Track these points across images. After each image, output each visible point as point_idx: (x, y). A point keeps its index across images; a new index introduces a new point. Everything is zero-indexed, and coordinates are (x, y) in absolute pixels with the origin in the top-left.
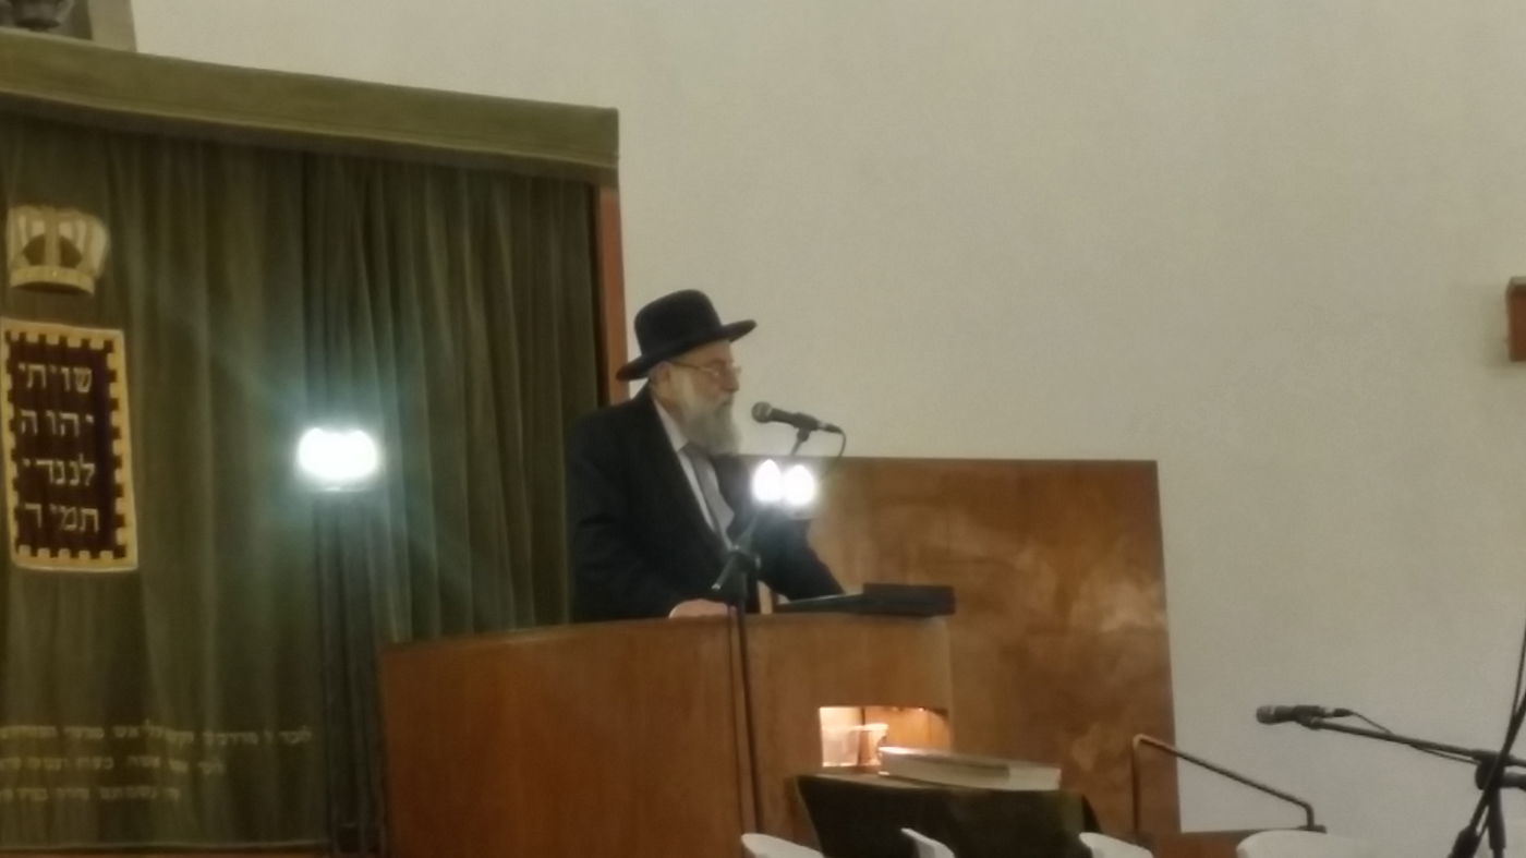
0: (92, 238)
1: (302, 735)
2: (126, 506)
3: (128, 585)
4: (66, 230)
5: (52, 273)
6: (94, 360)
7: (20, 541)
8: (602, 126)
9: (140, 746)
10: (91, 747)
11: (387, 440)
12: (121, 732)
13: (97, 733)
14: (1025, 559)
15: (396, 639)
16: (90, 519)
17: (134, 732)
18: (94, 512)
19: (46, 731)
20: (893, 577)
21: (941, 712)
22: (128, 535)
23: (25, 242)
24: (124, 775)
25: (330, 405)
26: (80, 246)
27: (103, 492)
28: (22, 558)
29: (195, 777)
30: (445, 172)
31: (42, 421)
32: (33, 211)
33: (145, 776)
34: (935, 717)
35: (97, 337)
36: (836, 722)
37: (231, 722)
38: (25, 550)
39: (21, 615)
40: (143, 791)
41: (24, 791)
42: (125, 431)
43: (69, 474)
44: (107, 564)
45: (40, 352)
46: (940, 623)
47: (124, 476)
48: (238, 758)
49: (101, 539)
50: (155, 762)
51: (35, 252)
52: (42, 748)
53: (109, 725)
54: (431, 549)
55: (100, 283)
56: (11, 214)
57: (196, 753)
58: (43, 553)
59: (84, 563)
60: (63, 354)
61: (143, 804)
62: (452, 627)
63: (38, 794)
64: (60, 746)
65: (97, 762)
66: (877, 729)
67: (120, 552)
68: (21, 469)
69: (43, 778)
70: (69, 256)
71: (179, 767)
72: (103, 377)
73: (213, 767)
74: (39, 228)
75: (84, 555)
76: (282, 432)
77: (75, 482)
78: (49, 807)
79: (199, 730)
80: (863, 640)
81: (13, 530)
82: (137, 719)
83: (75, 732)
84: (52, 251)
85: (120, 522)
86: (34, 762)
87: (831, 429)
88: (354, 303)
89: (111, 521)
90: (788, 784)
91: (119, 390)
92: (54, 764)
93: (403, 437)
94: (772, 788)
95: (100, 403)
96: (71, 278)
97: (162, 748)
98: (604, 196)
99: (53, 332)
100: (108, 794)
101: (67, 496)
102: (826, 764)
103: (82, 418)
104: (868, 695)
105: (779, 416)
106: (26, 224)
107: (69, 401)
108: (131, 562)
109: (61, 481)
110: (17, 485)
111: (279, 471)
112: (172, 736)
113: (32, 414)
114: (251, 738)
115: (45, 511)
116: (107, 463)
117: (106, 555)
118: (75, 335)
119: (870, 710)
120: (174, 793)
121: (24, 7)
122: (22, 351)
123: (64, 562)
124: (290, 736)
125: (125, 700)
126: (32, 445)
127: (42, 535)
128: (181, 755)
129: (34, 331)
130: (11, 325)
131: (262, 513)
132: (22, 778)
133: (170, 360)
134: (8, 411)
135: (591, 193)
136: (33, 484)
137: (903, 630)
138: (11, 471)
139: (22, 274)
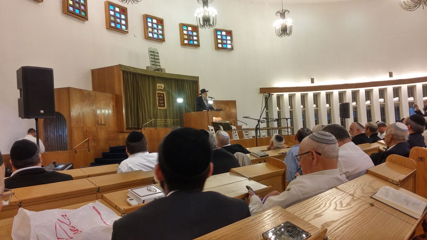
0: (163, 86)
1: (178, 120)
2: (165, 104)
3: (166, 109)
4: (161, 85)
5: (160, 88)
6: (163, 94)
8: (198, 78)
10: (163, 121)
11: (183, 99)
14: (227, 107)
15: (184, 113)
17: (166, 120)
19: (160, 119)
20: (218, 108)
22: (166, 106)
24: (166, 122)
25: (179, 97)
27: (164, 103)
28: (158, 108)
30: (187, 81)
33: (167, 122)
34: (221, 118)
35: (163, 92)
36: (214, 118)
37: (173, 119)
39: (158, 111)
40: (167, 124)
42: (165, 99)
44: (164, 108)
45: (159, 93)
46: (221, 111)
47: (165, 102)
48: (173, 121)
49: (164, 106)
51: (159, 87)
54: (186, 106)
57: (171, 121)
59: (163, 108)
60: (161, 94)
62: (188, 112)
63: (160, 124)
64: (161, 120)
66: (217, 119)
67: (165, 107)
69: (160, 123)
70: (161, 87)
72: (164, 95)
73: (172, 122)
74: (159, 85)
76: (176, 99)
78: (161, 125)
79: (171, 119)
80: (216, 112)
81: (158, 106)
83: (162, 120)
84: (160, 87)
87: (214, 98)
88: (181, 89)
89: (165, 105)
91: (165, 96)
92: (161, 122)
93: (184, 99)
94: (210, 123)
95: (164, 97)
96: (161, 88)
97: (168, 120)
98: (198, 82)
99: (160, 92)
100: (165, 124)
101: (161, 103)
102: (214, 121)
104: (216, 116)
105: (210, 97)
106: (158, 85)
107: (161, 97)
108: (166, 108)
111: (176, 101)
113: (159, 98)
116: (164, 101)
120: (169, 124)
121: (158, 70)
122: (158, 93)
123: (161, 108)
124: (177, 120)
125: (166, 117)
126: (159, 100)
127: (160, 106)
128: (169, 121)
129: (159, 92)
130: (157, 92)
131: (175, 104)
132: (159, 123)
133: (168, 94)
134: (157, 98)
135: (197, 82)
136: (159, 103)
137: (219, 112)
138: (158, 102)
139: (158, 88)
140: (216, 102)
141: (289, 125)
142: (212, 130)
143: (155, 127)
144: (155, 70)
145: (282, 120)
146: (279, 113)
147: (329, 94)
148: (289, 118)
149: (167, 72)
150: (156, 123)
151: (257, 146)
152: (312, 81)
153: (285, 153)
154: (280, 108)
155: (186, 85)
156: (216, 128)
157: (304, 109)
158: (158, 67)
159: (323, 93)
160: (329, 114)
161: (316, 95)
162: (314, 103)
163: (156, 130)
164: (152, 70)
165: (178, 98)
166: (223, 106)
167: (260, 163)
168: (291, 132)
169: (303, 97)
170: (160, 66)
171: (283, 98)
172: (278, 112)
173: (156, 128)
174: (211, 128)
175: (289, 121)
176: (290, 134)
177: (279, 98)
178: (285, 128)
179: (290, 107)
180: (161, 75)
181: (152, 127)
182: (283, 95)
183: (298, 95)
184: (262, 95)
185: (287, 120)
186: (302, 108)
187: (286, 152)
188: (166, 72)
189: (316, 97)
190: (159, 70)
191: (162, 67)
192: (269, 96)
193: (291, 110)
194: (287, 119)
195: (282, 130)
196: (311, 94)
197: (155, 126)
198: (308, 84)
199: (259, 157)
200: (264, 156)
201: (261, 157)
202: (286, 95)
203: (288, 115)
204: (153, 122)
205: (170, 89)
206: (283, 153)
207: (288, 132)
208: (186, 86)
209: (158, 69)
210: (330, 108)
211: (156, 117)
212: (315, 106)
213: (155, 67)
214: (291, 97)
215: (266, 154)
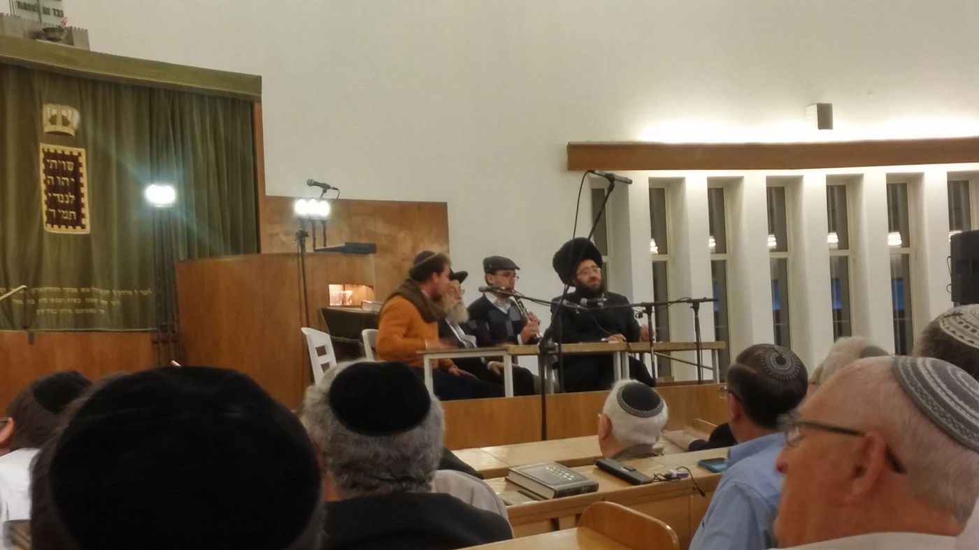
0: (74, 116)
1: (148, 292)
2: (86, 211)
3: (86, 238)
4: (64, 113)
5: (59, 128)
6: (74, 159)
7: (47, 222)
8: (256, 82)
9: (90, 295)
10: (73, 295)
11: (179, 188)
12: (83, 290)
13: (75, 290)
14: (401, 235)
15: (182, 259)
16: (72, 214)
17: (88, 290)
18: (74, 213)
19: (56, 289)
20: (356, 240)
21: (371, 287)
22: (86, 221)
23: (49, 117)
24: (84, 305)
25: (157, 177)
26: (69, 119)
27: (77, 206)
28: (48, 228)
29: (110, 305)
30: (201, 96)
31: (56, 180)
32: (53, 106)
33: (92, 306)
34: (369, 289)
35: (75, 151)
36: (335, 290)
37: (122, 287)
38: (49, 225)
39: (47, 247)
40: (91, 311)
41: (48, 310)
42: (85, 184)
43: (65, 199)
44: (78, 231)
45: (55, 156)
46: (371, 256)
47: (85, 200)
48: (125, 300)
49: (77, 222)
50: (96, 300)
51: (53, 120)
52: (55, 295)
53: (79, 287)
54: (195, 228)
55: (76, 132)
56: (44, 106)
57: (110, 298)
58: (56, 226)
59: (70, 231)
60: (63, 157)
61: (91, 315)
62: (201, 254)
63: (53, 311)
64: (62, 294)
65: (75, 300)
66: (349, 293)
67: (83, 227)
68: (48, 197)
69: (55, 306)
70: (66, 122)
71: (104, 302)
72: (77, 165)
73: (116, 303)
74: (54, 112)
75: (70, 228)
76: (140, 186)
77: (67, 202)
78: (58, 316)
79: (111, 291)
80: (344, 261)
81: (45, 218)
82: (89, 286)
83: (67, 289)
84: (59, 120)
85: (83, 216)
86: (52, 300)
87: (334, 189)
89: (80, 216)
90: (318, 311)
91: (83, 170)
92: (59, 301)
93: (183, 187)
94: (312, 312)
95: (76, 174)
96: (66, 130)
97: (98, 295)
98: (256, 106)
99: (60, 149)
100: (78, 311)
101: (64, 207)
102: (331, 304)
103: (70, 180)
104: (348, 280)
105: (316, 184)
106: (49, 111)
107: (65, 174)
108: (88, 230)
109: (62, 202)
110: (46, 203)
111: (140, 200)
112: (101, 291)
113: (52, 178)
114: (130, 293)
115: (57, 213)
116: (79, 195)
117: (78, 228)
118: (68, 150)
119: (346, 286)
120: (103, 311)
121: (49, 33)
122: (48, 155)
123: (63, 230)
124: (145, 293)
125: (85, 278)
126: (52, 189)
127: (55, 220)
128: (105, 298)
129: (52, 148)
130: (44, 146)
131: (134, 216)
132: (48, 305)
133: (101, 161)
134: (43, 176)
135: (252, 105)
136: (52, 203)
137: (358, 259)
138: (44, 197)
139: (48, 128)
140: (344, 208)
141: (708, 335)
142: (321, 351)
143: (25, 328)
144: (37, 35)
145: (672, 308)
146: (659, 272)
147: (904, 186)
148: (705, 300)
149: (98, 45)
150: (36, 307)
151: (544, 438)
152: (825, 119)
153: (679, 476)
154: (663, 249)
155: (196, 117)
156: (341, 339)
157: (781, 255)
158: (50, 21)
159: (874, 179)
160: (899, 279)
161: (842, 189)
162: (832, 228)
163: (31, 342)
164: (20, 35)
165: (152, 181)
166: (381, 228)
167: (555, 526)
168: (713, 369)
169: (779, 196)
170: (59, 14)
171: (683, 197)
172: (655, 265)
173: (31, 335)
174: (318, 338)
175: (707, 311)
176: (708, 375)
177: (660, 195)
178: (686, 347)
179: (712, 243)
180: (66, 60)
181: (14, 328)
182: (680, 181)
183: (754, 182)
184: (576, 178)
185: (696, 308)
186: (772, 250)
187: (682, 471)
188: (91, 50)
189: (840, 195)
190: (57, 35)
191: (73, 19)
192: (611, 188)
193: (720, 257)
194: (696, 304)
195: (674, 355)
196: (814, 182)
197: (28, 319)
198: (804, 130)
199: (550, 495)
200: (577, 491)
201: (559, 494)
202: (696, 183)
203: (701, 285)
204: (18, 302)
205: (113, 133)
206: (668, 477)
207: (699, 366)
208: (196, 119)
209: (53, 30)
210: (906, 251)
211: (32, 276)
212: (833, 238)
213: (35, 17)
214: (719, 195)
215: (585, 478)
